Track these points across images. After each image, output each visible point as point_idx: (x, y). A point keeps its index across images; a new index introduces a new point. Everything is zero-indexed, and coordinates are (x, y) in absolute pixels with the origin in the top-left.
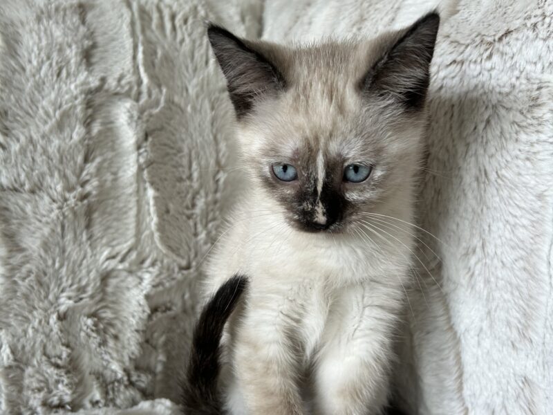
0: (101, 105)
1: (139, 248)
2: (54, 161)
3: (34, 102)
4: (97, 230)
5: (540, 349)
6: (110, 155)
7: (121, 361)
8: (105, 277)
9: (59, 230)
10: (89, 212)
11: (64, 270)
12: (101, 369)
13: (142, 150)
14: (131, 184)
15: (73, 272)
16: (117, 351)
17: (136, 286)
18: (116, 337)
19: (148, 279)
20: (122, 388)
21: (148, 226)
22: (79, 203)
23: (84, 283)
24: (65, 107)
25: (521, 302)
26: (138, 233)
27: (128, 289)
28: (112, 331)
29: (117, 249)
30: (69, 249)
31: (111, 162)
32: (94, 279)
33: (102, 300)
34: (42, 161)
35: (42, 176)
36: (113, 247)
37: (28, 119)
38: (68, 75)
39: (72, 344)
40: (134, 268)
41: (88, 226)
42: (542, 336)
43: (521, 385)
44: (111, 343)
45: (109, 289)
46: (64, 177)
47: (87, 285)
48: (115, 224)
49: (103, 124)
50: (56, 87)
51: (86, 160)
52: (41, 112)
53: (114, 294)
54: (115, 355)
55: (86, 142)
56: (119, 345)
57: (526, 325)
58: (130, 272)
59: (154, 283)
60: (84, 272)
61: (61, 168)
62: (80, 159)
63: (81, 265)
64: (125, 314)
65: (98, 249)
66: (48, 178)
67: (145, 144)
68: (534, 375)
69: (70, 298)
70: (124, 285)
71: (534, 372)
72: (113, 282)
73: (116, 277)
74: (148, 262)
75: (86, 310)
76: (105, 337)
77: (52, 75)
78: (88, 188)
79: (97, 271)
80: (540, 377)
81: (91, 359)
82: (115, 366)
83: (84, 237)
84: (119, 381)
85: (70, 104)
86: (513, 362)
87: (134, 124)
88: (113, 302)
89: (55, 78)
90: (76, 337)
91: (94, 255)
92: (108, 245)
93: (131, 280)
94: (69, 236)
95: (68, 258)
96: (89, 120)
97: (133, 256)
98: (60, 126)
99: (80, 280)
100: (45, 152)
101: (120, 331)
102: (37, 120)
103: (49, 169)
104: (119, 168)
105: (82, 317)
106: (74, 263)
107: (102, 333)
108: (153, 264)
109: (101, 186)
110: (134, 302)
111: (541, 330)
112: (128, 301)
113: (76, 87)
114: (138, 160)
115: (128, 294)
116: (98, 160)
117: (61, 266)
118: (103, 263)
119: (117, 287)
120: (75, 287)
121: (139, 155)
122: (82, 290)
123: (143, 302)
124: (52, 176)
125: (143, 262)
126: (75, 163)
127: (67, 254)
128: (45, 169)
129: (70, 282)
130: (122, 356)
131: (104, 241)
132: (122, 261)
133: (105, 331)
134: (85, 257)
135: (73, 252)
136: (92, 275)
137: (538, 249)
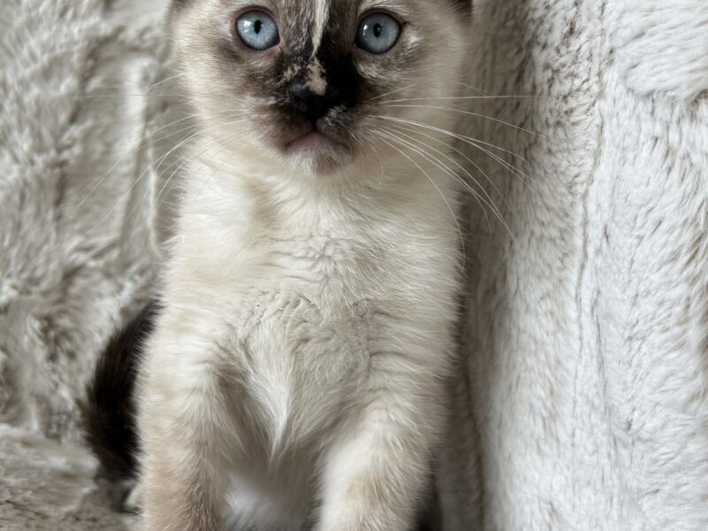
0: (110, 60)
1: (126, 247)
2: (28, 113)
3: (20, 40)
4: (69, 210)
5: (569, 455)
6: (106, 120)
7: (73, 388)
8: (70, 274)
9: (16, 198)
10: (62, 186)
11: (14, 252)
12: (47, 393)
13: (152, 123)
14: (128, 162)
15: (28, 257)
16: (71, 374)
17: (113, 294)
18: (72, 355)
19: (129, 288)
20: (71, 425)
21: (142, 221)
22: (49, 171)
23: (39, 273)
24: (58, 51)
25: (547, 372)
26: (127, 227)
27: (100, 296)
28: (67, 345)
29: (93, 241)
30: (26, 226)
31: (107, 130)
32: (54, 272)
33: (60, 301)
34: (12, 112)
35: (7, 129)
36: (88, 237)
37: (6, 59)
38: (75, 16)
39: (10, 349)
40: (113, 270)
41: (59, 202)
42: (570, 432)
43: (547, 517)
44: (63, 360)
45: (74, 291)
46: (37, 135)
47: (43, 277)
48: (96, 208)
49: (105, 81)
50: (54, 27)
51: (73, 119)
52: (25, 52)
53: (78, 298)
54: (66, 377)
55: (76, 98)
56: (74, 366)
57: (553, 410)
58: (108, 275)
59: (137, 296)
60: (42, 260)
61: (36, 123)
62: (63, 117)
63: (38, 250)
64: (90, 327)
65: (67, 235)
66: (15, 134)
67: (158, 116)
68: (562, 501)
69: (14, 287)
70: (95, 289)
71: (561, 497)
72: (80, 282)
73: (86, 276)
74: (135, 268)
75: (36, 310)
76: (55, 350)
77: (53, 14)
78: (66, 155)
79: (61, 263)
80: (569, 507)
81: (34, 376)
82: (65, 393)
83: (50, 215)
84: (69, 415)
85: (64, 50)
86: (537, 475)
87: (147, 89)
88: (77, 309)
89: (56, 18)
90: (17, 341)
91: (59, 241)
92: (81, 232)
93: (106, 286)
94: (30, 210)
95: (24, 238)
96: (88, 74)
97: (114, 254)
98: (46, 74)
99: (34, 269)
100: (18, 100)
101: (78, 348)
102: (18, 61)
103: (20, 121)
104: (116, 140)
105: (29, 316)
106: (30, 246)
107: (53, 343)
108: (142, 272)
109: (85, 156)
110: (105, 314)
111: (569, 422)
112: (98, 311)
113: (80, 31)
114: (143, 134)
115: (99, 304)
116: (89, 123)
117: (12, 244)
118: (70, 254)
119: (85, 290)
120: (25, 275)
121: (146, 127)
122: (33, 281)
123: (117, 316)
124: (21, 130)
125: (127, 265)
126: (56, 120)
127: (22, 232)
128: (13, 120)
129: (19, 267)
130: (76, 381)
131: (77, 226)
132: (97, 256)
133: (57, 342)
134: (46, 241)
135: (32, 232)
136: (53, 266)
137: (567, 279)
